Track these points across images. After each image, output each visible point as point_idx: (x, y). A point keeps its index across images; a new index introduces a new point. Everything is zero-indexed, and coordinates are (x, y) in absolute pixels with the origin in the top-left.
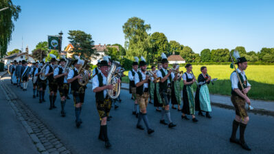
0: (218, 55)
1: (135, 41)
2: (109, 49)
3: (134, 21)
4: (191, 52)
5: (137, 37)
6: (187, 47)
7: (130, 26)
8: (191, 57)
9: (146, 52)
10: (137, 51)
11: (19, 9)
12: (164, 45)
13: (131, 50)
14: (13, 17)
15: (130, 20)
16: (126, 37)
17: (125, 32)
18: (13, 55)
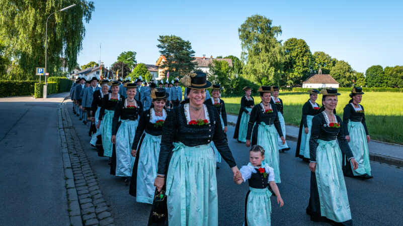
0: (396, 77)
1: (257, 51)
2: (217, 63)
3: (255, 21)
4: (349, 69)
5: (261, 46)
6: (342, 62)
7: (250, 29)
8: (349, 78)
9: (273, 69)
10: (259, 67)
11: (92, 6)
12: (305, 59)
13: (250, 65)
14: (84, 18)
15: (250, 20)
16: (243, 46)
17: (241, 37)
18: (88, 69)
